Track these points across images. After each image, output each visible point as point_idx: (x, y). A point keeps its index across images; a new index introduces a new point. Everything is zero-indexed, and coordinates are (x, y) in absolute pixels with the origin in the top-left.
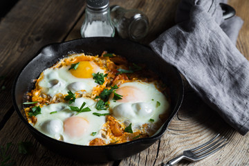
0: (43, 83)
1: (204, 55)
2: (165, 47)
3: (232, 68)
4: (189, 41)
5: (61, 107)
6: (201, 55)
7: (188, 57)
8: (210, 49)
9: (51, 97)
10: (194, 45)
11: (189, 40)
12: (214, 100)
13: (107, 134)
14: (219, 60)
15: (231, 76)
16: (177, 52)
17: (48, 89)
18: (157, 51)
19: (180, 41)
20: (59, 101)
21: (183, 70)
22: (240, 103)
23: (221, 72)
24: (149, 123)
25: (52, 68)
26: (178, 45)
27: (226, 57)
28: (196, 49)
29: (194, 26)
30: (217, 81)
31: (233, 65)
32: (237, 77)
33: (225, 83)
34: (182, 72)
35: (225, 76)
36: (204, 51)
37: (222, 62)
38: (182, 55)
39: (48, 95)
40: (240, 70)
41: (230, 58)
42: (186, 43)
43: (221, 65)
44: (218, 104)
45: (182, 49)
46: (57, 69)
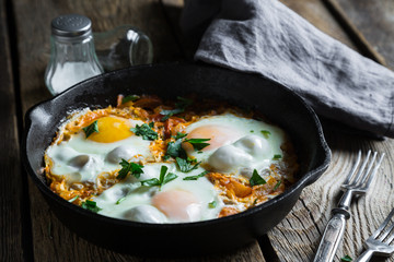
0: (60, 169)
1: (281, 47)
2: (226, 51)
3: (324, 56)
4: (256, 31)
5: (121, 192)
6: (278, 49)
7: (262, 56)
8: (286, 37)
9: (92, 184)
10: (265, 35)
11: (256, 29)
12: (334, 103)
13: (230, 198)
14: (304, 49)
15: (329, 66)
16: (247, 53)
17: (77, 174)
18: (217, 59)
19: (242, 36)
20: (111, 185)
21: (271, 75)
22: (362, 98)
23: (313, 65)
24: (275, 162)
25: (55, 145)
26: (243, 42)
27: (310, 43)
28: (268, 42)
29: (253, 8)
30: (315, 80)
31: (324, 51)
32: (338, 64)
33: (326, 78)
34: (271, 78)
35: (322, 70)
36: (280, 42)
37: (308, 50)
38: (255, 54)
39: (83, 183)
40: (336, 54)
41: (316, 42)
42: (253, 35)
43: (309, 55)
44: (341, 107)
45: (251, 46)
46: (65, 143)
